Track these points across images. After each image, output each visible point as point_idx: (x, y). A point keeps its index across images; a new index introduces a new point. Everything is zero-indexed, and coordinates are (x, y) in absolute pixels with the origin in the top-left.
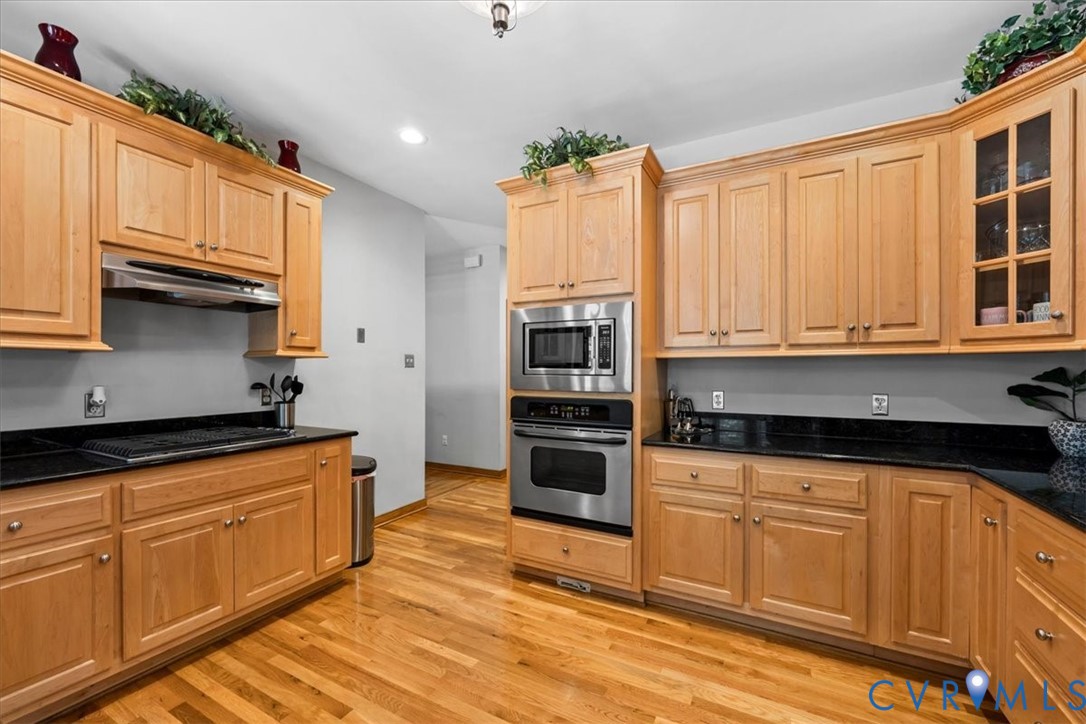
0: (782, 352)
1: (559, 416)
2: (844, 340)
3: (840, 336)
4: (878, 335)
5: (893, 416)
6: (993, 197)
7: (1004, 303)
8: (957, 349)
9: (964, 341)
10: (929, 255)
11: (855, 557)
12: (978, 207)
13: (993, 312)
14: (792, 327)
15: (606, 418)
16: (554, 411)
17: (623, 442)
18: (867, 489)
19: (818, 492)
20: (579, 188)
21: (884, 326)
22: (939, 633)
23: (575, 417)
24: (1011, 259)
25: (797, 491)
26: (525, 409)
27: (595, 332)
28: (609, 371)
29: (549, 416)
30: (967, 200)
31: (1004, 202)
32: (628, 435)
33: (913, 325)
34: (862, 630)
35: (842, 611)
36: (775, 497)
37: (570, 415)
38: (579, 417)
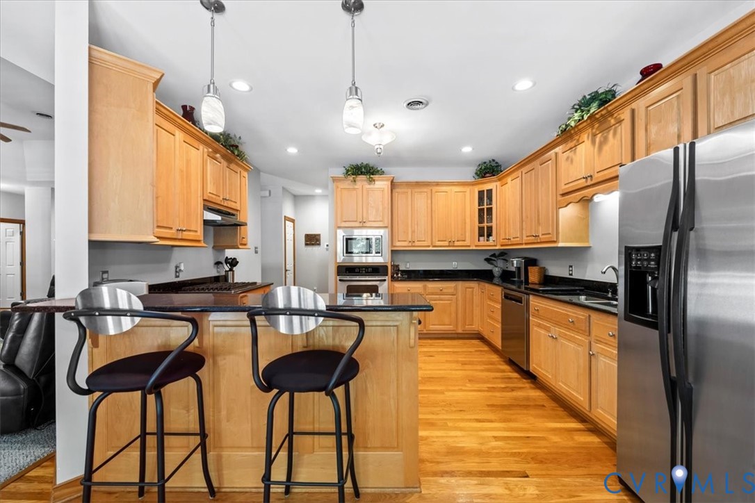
0: (431, 248)
1: (359, 272)
2: (447, 245)
3: (446, 243)
4: (456, 243)
5: (459, 268)
6: (481, 207)
7: (484, 236)
8: (474, 248)
9: (476, 246)
10: (468, 221)
11: (453, 309)
12: (479, 209)
13: (481, 238)
14: (434, 240)
15: (378, 272)
16: (357, 270)
17: (385, 280)
18: (456, 288)
19: (444, 291)
20: (367, 186)
21: (458, 241)
22: (472, 325)
23: (366, 272)
24: (485, 225)
25: (439, 291)
26: (344, 270)
27: (374, 241)
28: (380, 255)
29: (355, 272)
30: (476, 207)
31: (484, 209)
32: (386, 278)
33: (464, 241)
34: (455, 329)
35: (450, 325)
36: (432, 294)
37: (364, 272)
38: (368, 272)
